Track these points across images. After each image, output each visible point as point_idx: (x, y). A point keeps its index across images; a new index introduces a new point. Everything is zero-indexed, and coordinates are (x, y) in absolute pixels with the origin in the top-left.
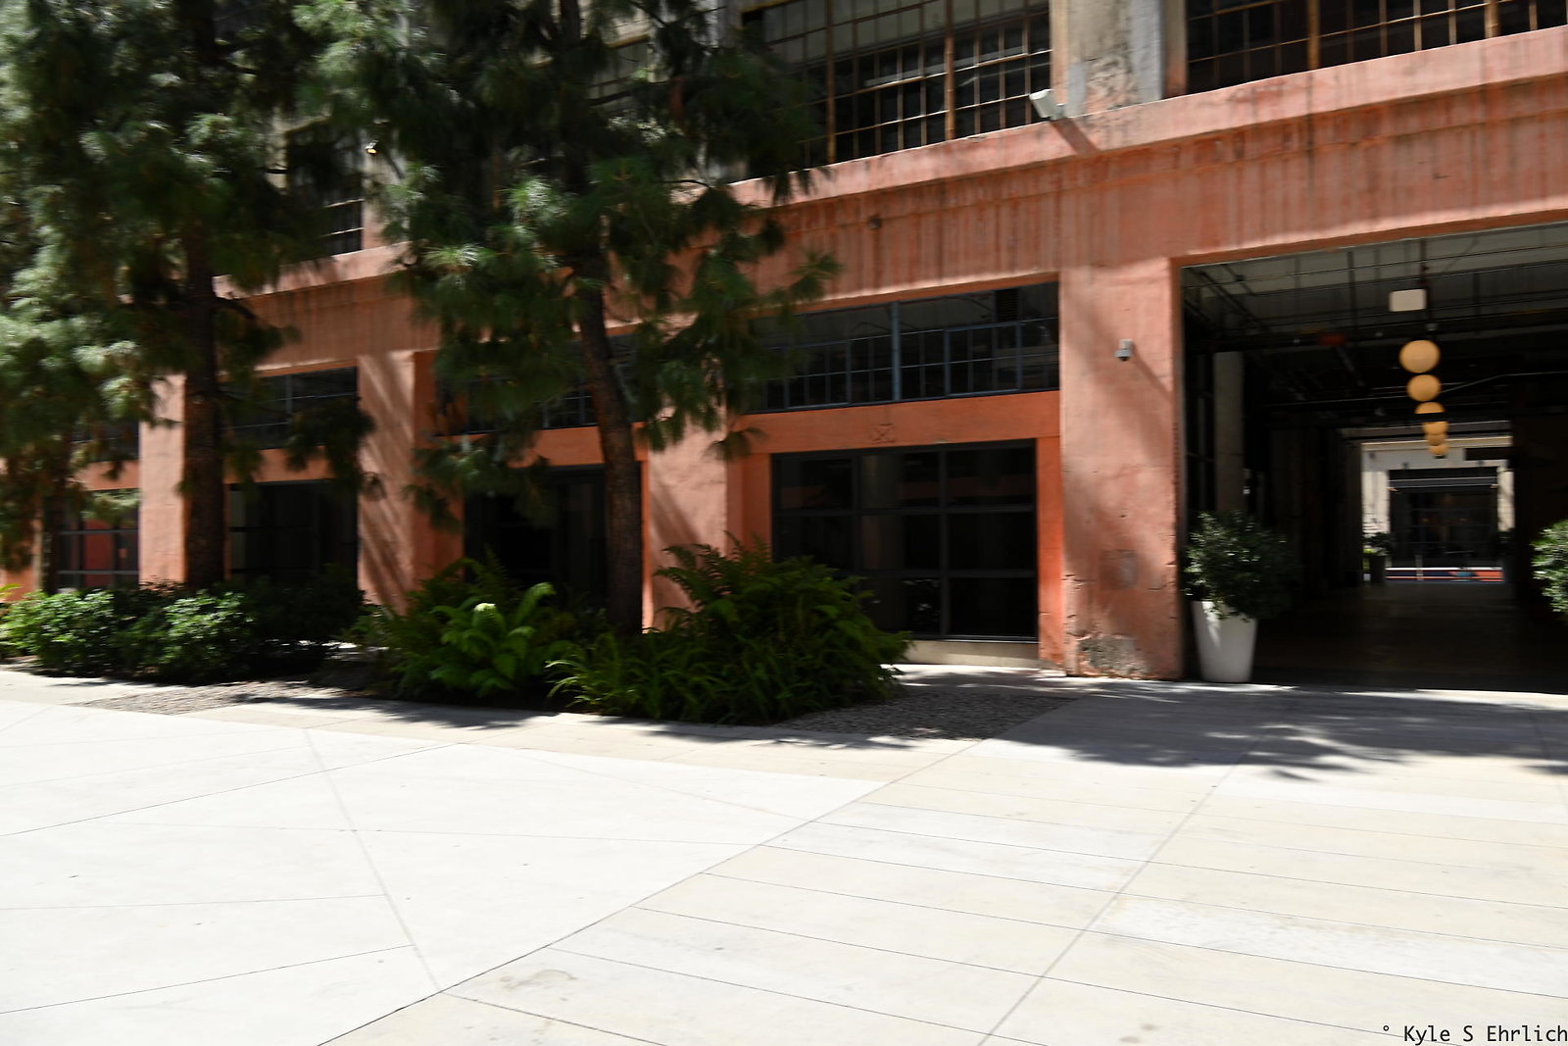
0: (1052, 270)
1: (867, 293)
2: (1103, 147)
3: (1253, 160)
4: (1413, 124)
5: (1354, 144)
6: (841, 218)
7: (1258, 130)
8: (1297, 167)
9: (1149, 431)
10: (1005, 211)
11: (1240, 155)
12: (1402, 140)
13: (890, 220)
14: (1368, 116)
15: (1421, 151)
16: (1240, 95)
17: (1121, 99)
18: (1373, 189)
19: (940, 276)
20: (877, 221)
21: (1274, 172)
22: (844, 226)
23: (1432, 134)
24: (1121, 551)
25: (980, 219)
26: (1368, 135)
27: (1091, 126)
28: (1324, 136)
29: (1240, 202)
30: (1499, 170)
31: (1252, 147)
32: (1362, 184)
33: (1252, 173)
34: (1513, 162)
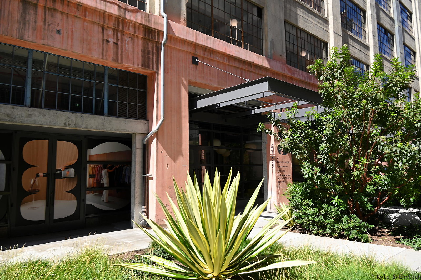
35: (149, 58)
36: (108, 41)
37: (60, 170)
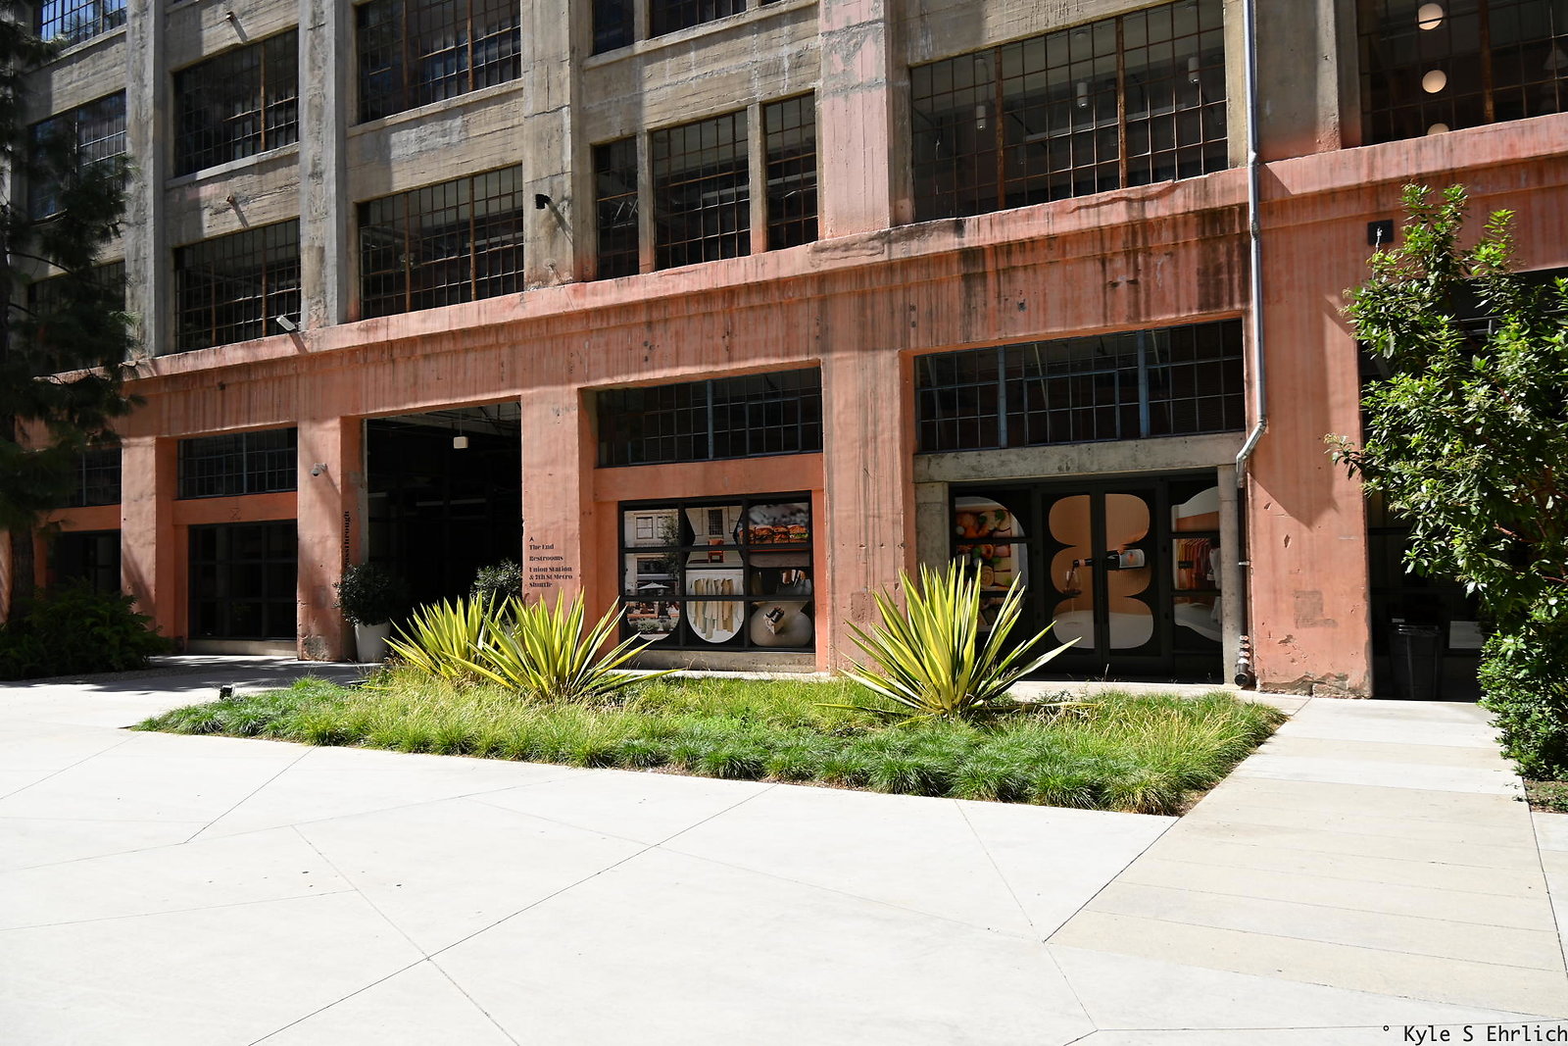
0: (295, 420)
1: (218, 429)
2: (310, 351)
4: (428, 349)
5: (409, 358)
6: (206, 383)
8: (389, 367)
9: (333, 514)
10: (276, 385)
11: (365, 360)
12: (426, 357)
13: (229, 385)
15: (433, 364)
17: (322, 323)
18: (415, 383)
19: (249, 423)
20: (223, 387)
21: (380, 371)
22: (208, 387)
23: (437, 355)
24: (320, 586)
25: (266, 388)
26: (413, 353)
27: (305, 338)
29: (367, 387)
30: (460, 377)
31: (370, 356)
32: (412, 380)
33: (372, 370)
34: (465, 373)
35: (1219, 282)
36: (1115, 285)
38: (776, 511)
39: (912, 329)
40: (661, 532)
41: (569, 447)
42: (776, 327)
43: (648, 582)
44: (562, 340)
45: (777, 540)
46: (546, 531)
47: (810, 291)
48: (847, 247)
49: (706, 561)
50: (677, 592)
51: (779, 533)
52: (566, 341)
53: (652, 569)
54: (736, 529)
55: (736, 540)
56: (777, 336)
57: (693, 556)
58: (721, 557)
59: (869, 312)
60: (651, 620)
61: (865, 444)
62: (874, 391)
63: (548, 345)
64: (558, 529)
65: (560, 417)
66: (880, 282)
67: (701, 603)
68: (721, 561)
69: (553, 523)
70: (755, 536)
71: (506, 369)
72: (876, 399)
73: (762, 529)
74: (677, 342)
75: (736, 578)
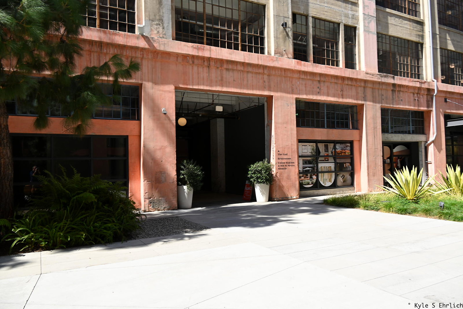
0: (140, 82)
3: (196, 65)
4: (230, 67)
5: (218, 68)
7: (198, 57)
8: (206, 70)
11: (193, 62)
12: (227, 69)
14: (221, 62)
15: (231, 73)
16: (195, 46)
18: (222, 80)
21: (201, 69)
23: (233, 70)
24: (161, 172)
26: (221, 67)
28: (212, 63)
29: (193, 75)
30: (245, 82)
31: (196, 61)
32: (220, 78)
33: (195, 68)
34: (248, 81)
35: (429, 104)
36: (415, 100)
37: (385, 160)
38: (343, 146)
39: (383, 101)
40: (310, 151)
41: (292, 118)
42: (353, 92)
43: (306, 167)
44: (289, 79)
45: (343, 154)
46: (284, 148)
47: (363, 84)
48: (373, 75)
49: (324, 161)
50: (315, 171)
51: (344, 152)
52: (290, 79)
53: (307, 163)
54: (332, 151)
55: (332, 154)
56: (354, 95)
57: (320, 159)
58: (328, 159)
59: (374, 94)
60: (307, 180)
61: (374, 129)
62: (376, 115)
63: (283, 79)
64: (289, 148)
65: (289, 106)
66: (377, 86)
67: (322, 174)
68: (328, 160)
69: (287, 146)
70: (337, 153)
71: (266, 84)
72: (376, 117)
73: (339, 151)
74: (328, 89)
75: (332, 165)
